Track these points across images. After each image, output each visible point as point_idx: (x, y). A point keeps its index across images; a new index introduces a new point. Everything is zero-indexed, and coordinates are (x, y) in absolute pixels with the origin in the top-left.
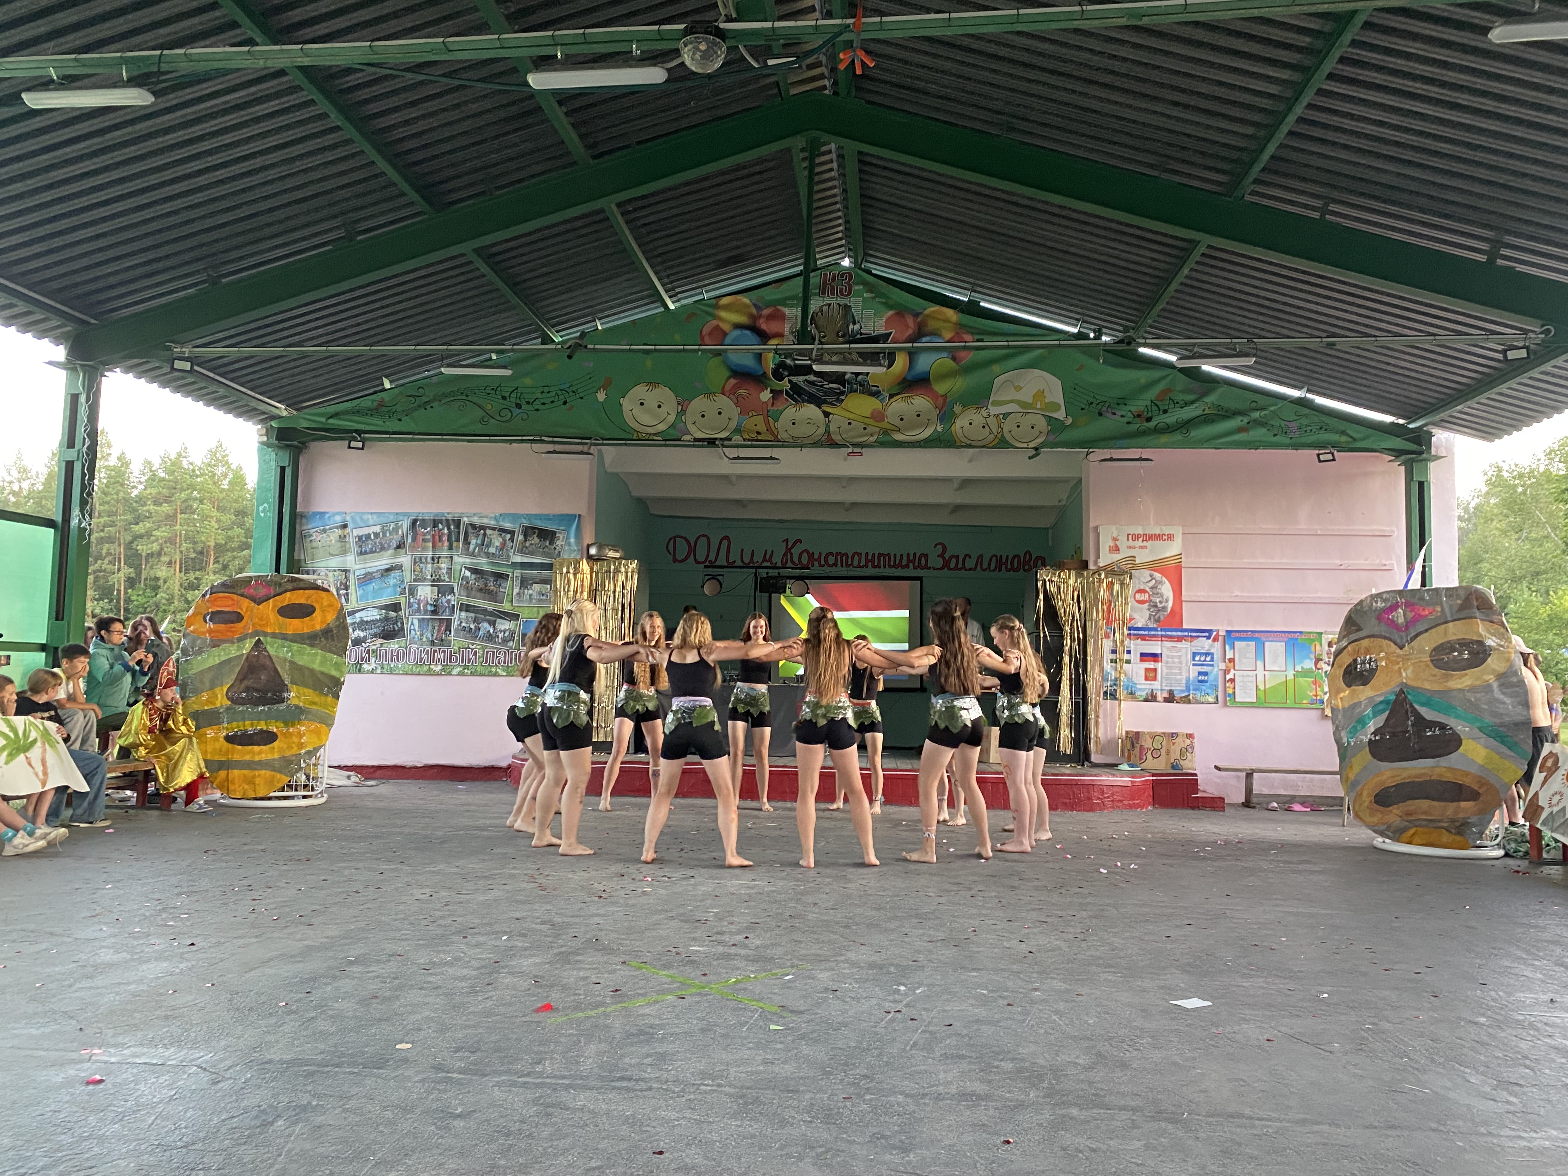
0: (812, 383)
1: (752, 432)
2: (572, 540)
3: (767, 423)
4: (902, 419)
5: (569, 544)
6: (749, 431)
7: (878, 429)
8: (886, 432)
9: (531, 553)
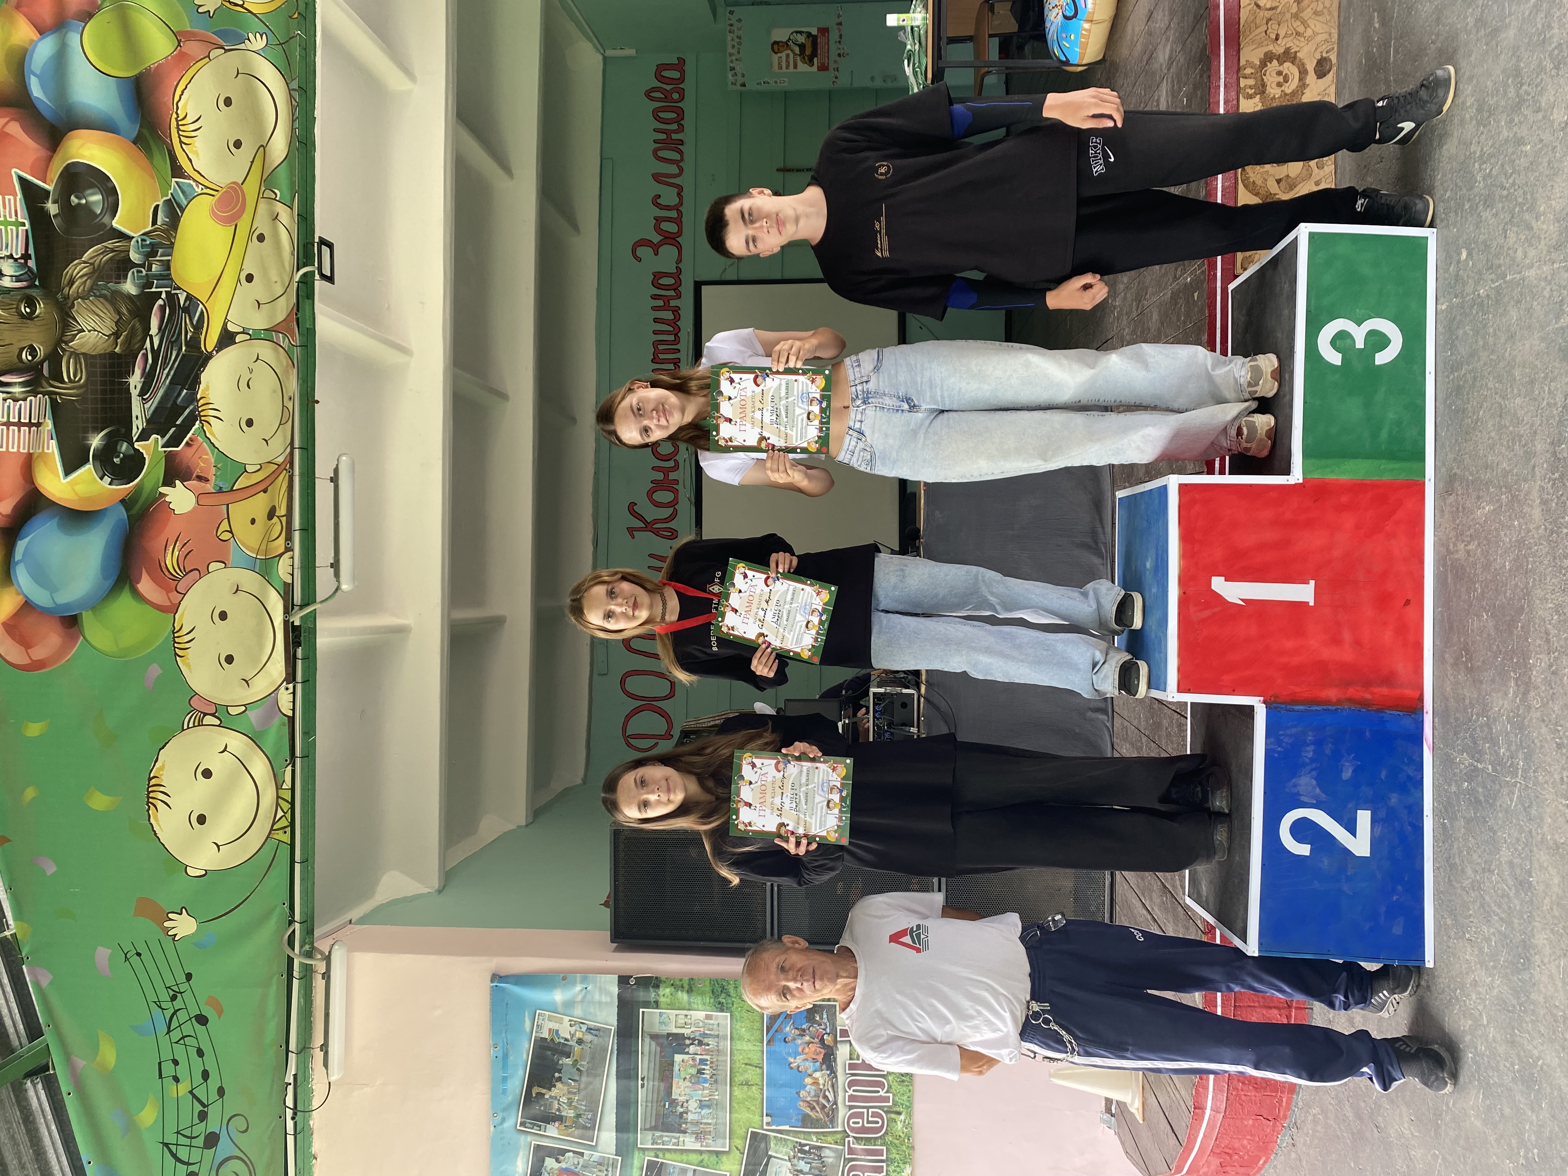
0: (149, 378)
1: (268, 531)
2: (558, 996)
3: (250, 491)
4: (238, 144)
5: (569, 1004)
6: (268, 539)
7: (263, 206)
8: (268, 182)
9: (593, 1104)
